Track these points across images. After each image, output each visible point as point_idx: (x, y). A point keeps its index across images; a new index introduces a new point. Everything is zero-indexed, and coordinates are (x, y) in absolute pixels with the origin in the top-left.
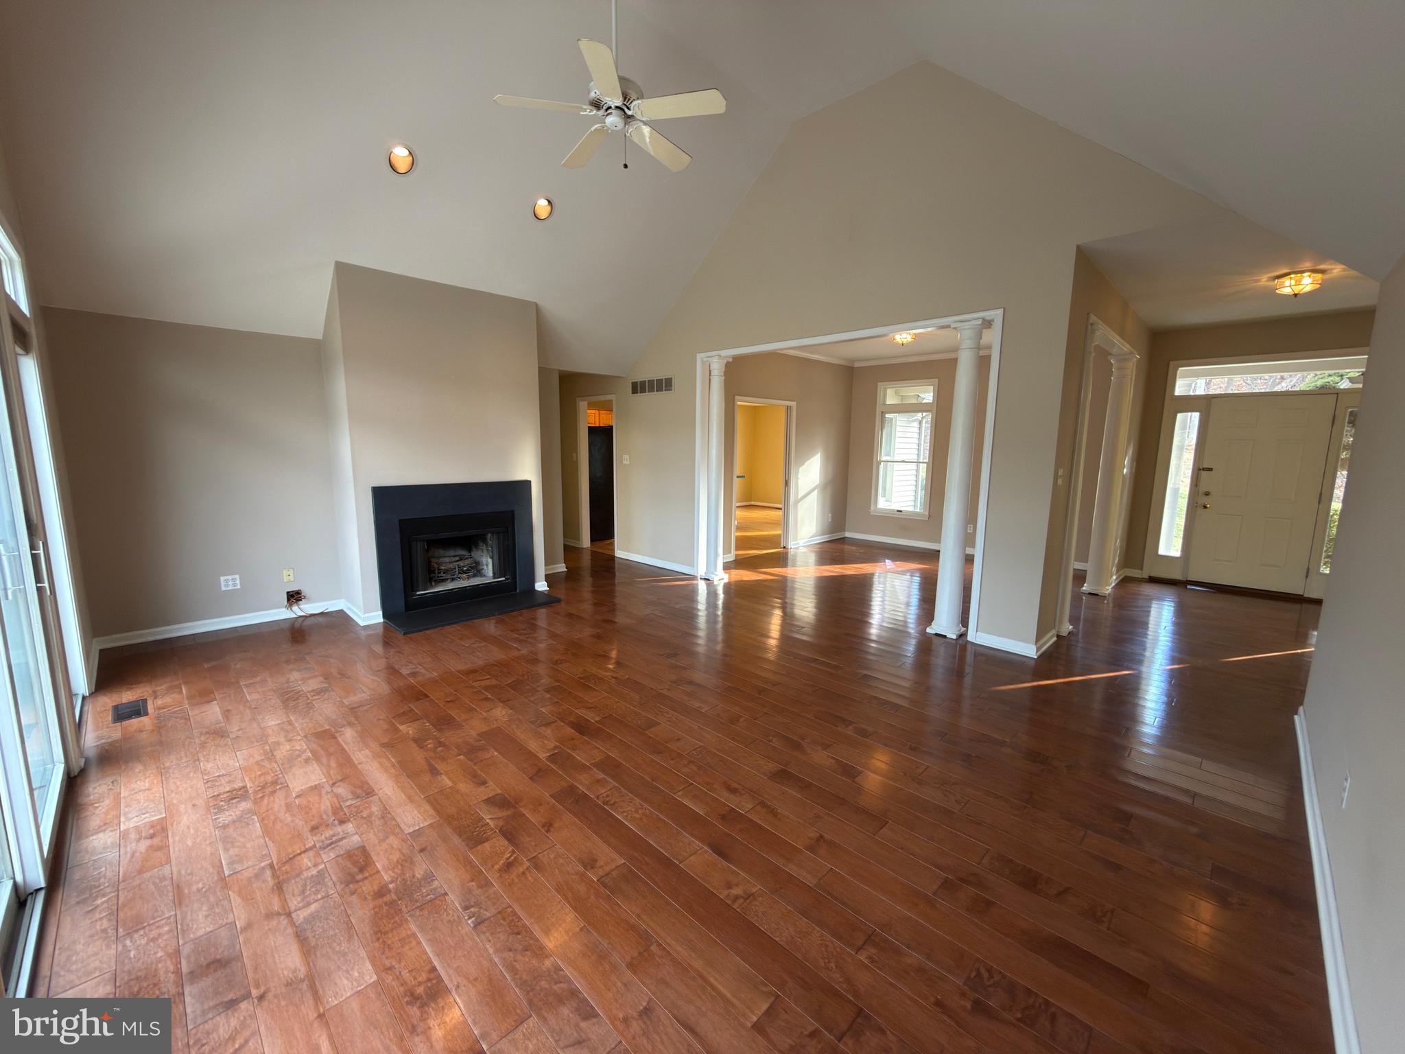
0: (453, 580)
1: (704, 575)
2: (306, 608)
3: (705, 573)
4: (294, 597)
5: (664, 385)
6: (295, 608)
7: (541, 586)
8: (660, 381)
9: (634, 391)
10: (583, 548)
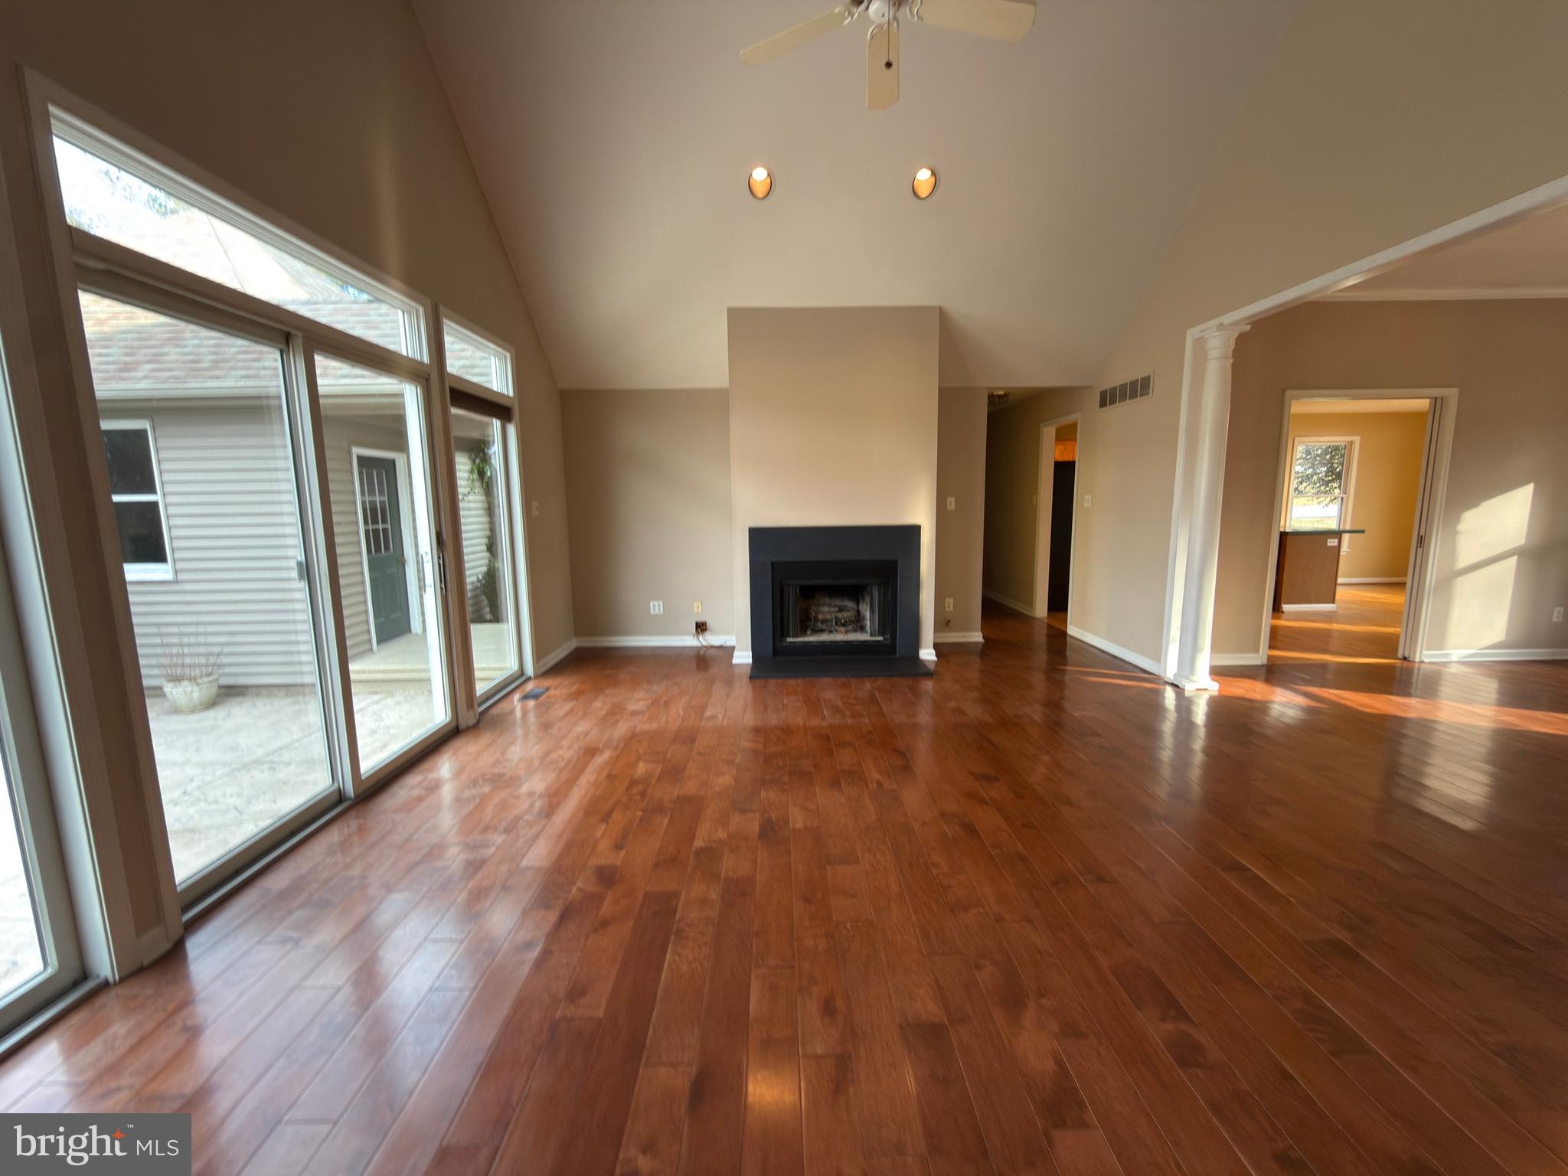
0: (831, 632)
1: (1172, 678)
2: (711, 639)
3: (1175, 675)
4: (701, 627)
5: (1138, 388)
6: (701, 637)
7: (927, 654)
8: (1134, 384)
9: (1103, 404)
10: (1035, 618)
